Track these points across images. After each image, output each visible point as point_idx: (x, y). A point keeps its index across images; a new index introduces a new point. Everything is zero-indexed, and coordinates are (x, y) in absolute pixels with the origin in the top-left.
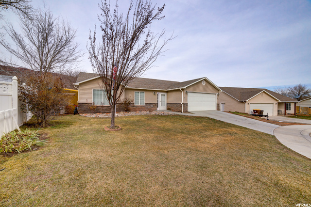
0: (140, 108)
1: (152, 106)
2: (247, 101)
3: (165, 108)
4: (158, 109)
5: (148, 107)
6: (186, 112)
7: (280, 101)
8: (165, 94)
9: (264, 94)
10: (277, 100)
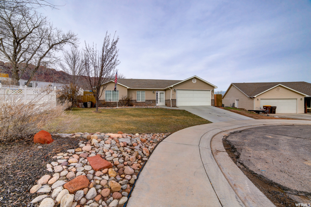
0: (142, 104)
1: (151, 102)
2: (255, 96)
3: (164, 104)
4: (158, 105)
5: (148, 103)
6: (175, 106)
7: (307, 96)
8: (164, 92)
9: (281, 89)
10: (303, 95)
